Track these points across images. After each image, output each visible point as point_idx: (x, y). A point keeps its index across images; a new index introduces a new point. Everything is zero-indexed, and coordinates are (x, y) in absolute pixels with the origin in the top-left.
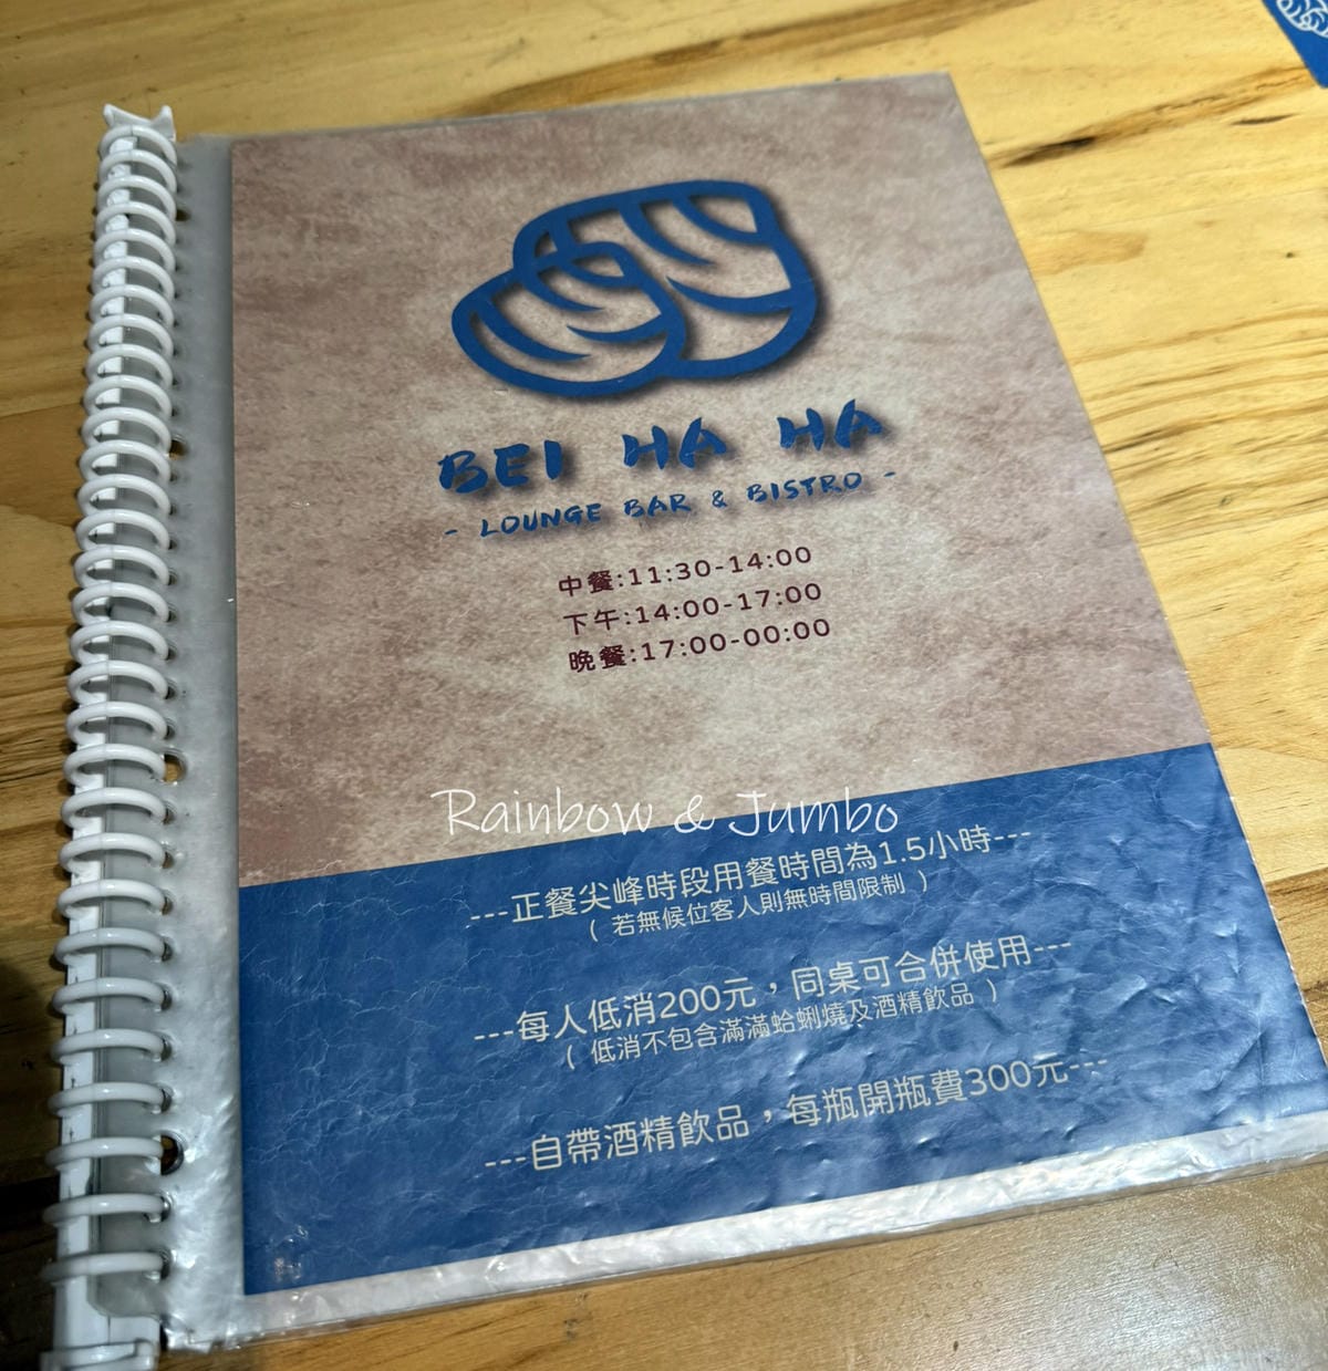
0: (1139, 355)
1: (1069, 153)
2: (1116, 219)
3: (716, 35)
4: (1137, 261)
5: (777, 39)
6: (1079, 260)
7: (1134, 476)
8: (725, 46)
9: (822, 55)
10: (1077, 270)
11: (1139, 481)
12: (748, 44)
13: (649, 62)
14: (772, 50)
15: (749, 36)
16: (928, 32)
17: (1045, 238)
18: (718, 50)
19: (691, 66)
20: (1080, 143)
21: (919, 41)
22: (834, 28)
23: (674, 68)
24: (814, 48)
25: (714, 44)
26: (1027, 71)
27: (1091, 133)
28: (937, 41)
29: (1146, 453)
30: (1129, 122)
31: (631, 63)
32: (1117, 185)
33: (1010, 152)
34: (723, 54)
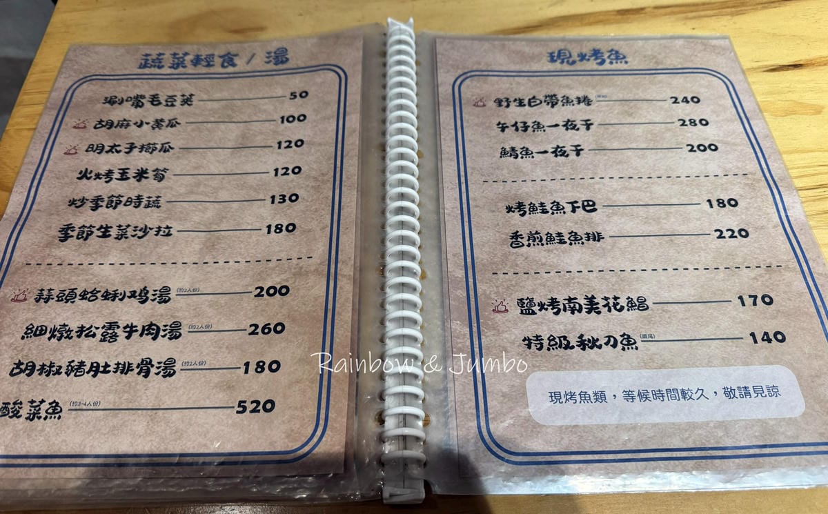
0: (817, 154)
1: (791, 69)
2: (810, 98)
3: (643, 6)
4: (819, 116)
5: (668, 10)
6: (794, 113)
7: (814, 201)
8: (646, 10)
9: (687, 18)
10: (793, 116)
11: (818, 203)
12: (656, 11)
13: (615, 13)
14: (666, 15)
15: (657, 8)
16: (732, 14)
17: (779, 102)
18: (643, 12)
19: (632, 16)
20: (796, 66)
21: (729, 17)
22: (693, 8)
23: (625, 17)
24: (684, 15)
25: (642, 9)
26: (774, 35)
27: (801, 63)
28: (736, 18)
29: (820, 192)
30: (818, 61)
31: (607, 13)
32: (812, 85)
33: (766, 66)
34: (646, 13)
